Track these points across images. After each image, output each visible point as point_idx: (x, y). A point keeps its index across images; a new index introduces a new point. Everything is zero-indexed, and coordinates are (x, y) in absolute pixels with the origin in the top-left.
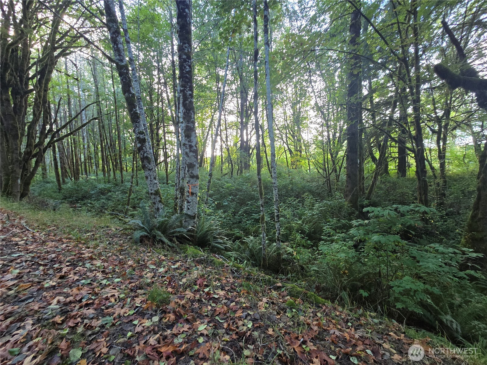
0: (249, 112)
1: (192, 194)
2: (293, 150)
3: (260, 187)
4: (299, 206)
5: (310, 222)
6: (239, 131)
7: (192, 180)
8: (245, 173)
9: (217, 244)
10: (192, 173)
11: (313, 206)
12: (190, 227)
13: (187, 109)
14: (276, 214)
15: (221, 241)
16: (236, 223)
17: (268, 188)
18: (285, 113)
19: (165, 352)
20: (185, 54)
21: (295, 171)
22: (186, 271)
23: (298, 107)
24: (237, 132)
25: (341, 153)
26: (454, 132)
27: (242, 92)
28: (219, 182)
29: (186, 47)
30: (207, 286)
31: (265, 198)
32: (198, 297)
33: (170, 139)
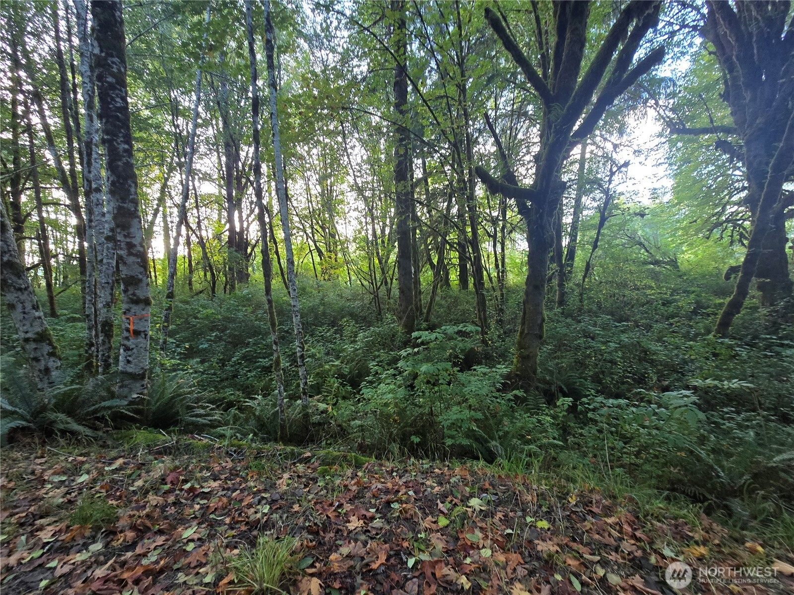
0: (244, 180)
1: (137, 333)
2: (323, 250)
3: (271, 313)
4: (335, 338)
5: (352, 361)
6: (225, 214)
7: (135, 308)
8: (240, 289)
9: (194, 419)
10: (134, 294)
11: (356, 336)
12: (135, 396)
13: (119, 177)
14: (298, 354)
15: (202, 411)
16: (227, 379)
17: (284, 313)
18: (308, 190)
19: (131, 577)
20: (113, 75)
21: (329, 283)
22: (139, 469)
23: (329, 182)
24: (220, 215)
25: (393, 257)
26: (513, 235)
27: (227, 145)
28: (187, 306)
29: (113, 63)
30: (185, 481)
31: (280, 330)
32: (171, 499)
33: (53, 216)
